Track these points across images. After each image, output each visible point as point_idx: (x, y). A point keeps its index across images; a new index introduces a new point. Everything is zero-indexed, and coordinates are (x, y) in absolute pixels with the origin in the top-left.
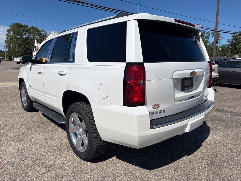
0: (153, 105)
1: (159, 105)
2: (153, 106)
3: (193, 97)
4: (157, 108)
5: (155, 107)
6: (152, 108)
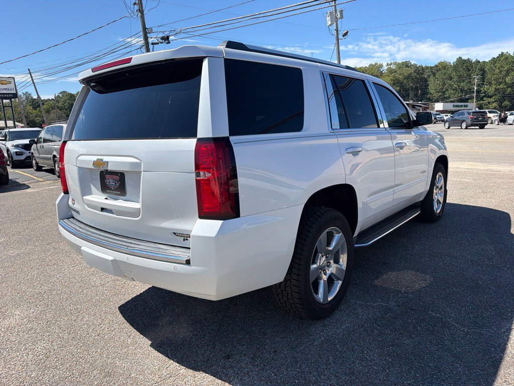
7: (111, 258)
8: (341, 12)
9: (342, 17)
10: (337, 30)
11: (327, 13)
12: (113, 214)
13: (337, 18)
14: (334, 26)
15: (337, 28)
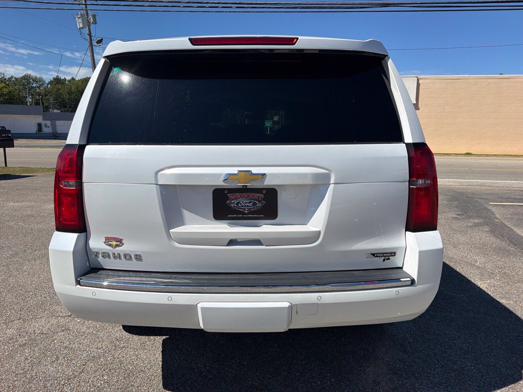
0: (106, 238)
1: (123, 240)
2: (106, 240)
3: (257, 242)
4: (117, 246)
5: (110, 243)
6: (105, 243)
7: (286, 305)
8: (94, 16)
9: (95, 22)
10: (90, 35)
11: (77, 14)
12: (261, 244)
13: (89, 22)
14: (86, 30)
15: (90, 33)
